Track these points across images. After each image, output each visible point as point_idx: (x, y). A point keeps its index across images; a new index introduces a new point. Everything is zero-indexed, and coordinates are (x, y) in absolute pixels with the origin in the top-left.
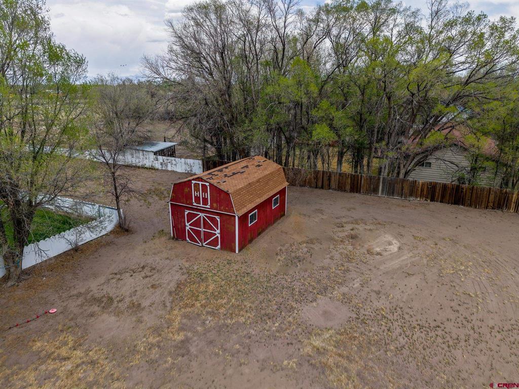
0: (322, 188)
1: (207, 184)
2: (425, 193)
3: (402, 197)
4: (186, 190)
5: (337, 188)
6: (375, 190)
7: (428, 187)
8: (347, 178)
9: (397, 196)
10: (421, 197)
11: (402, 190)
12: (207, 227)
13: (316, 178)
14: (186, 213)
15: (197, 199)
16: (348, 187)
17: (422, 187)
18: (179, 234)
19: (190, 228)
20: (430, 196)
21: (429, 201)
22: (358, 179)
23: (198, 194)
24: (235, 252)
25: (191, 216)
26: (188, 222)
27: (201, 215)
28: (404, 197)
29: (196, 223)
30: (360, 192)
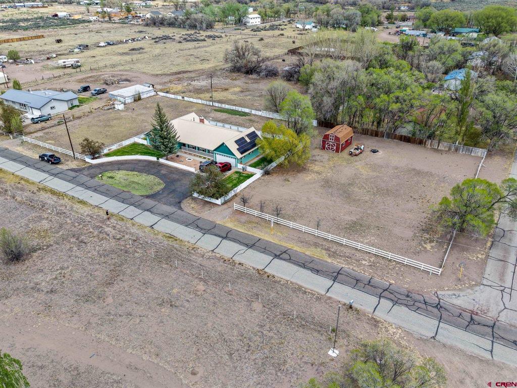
0: (365, 134)
3: (391, 139)
5: (370, 135)
6: (383, 136)
7: (400, 136)
8: (374, 131)
10: (397, 140)
11: (392, 137)
12: (332, 146)
13: (363, 131)
14: (326, 142)
15: (331, 139)
16: (374, 135)
17: (398, 136)
18: (323, 148)
19: (327, 146)
20: (400, 139)
22: (378, 132)
25: (328, 143)
27: (331, 143)
29: (329, 145)
30: (378, 137)
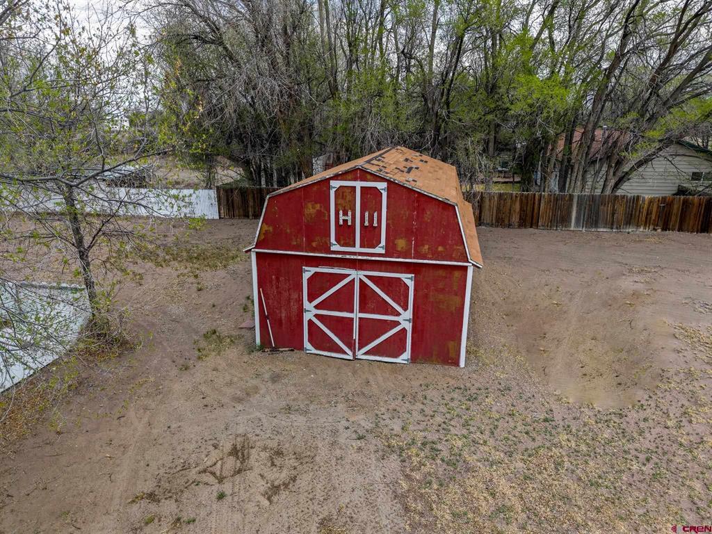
1: (382, 186)
2: (653, 218)
3: (612, 228)
4: (311, 209)
5: (494, 221)
6: (565, 220)
7: (659, 207)
8: (513, 202)
9: (604, 227)
10: (645, 225)
11: (613, 216)
12: (371, 305)
14: (306, 276)
15: (345, 233)
17: (648, 208)
19: (316, 316)
20: (661, 223)
21: (659, 230)
22: (534, 203)
23: (349, 218)
24: (457, 363)
26: (310, 300)
27: (356, 275)
28: (617, 228)
29: (342, 300)
30: (537, 226)
